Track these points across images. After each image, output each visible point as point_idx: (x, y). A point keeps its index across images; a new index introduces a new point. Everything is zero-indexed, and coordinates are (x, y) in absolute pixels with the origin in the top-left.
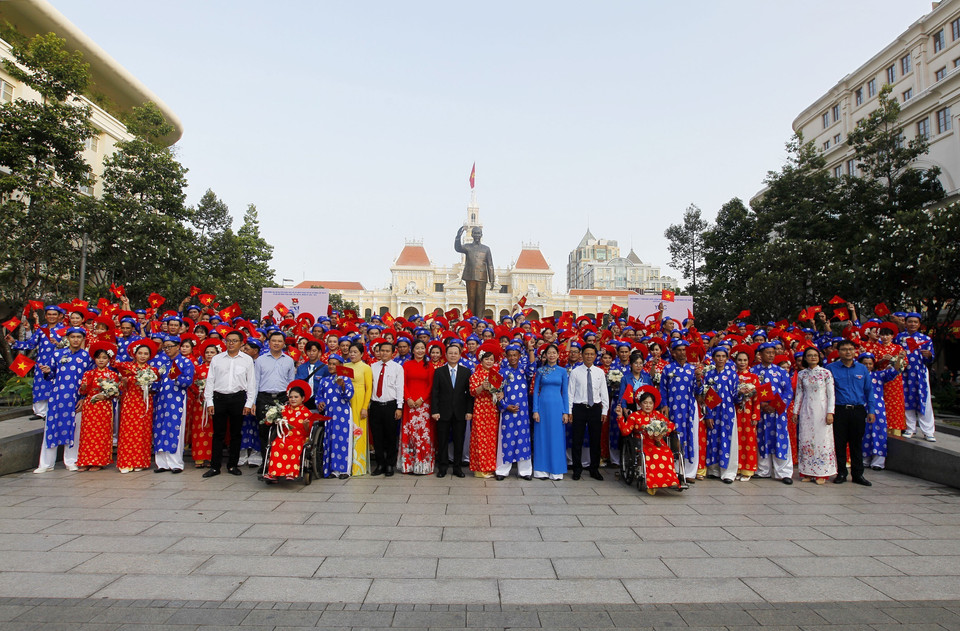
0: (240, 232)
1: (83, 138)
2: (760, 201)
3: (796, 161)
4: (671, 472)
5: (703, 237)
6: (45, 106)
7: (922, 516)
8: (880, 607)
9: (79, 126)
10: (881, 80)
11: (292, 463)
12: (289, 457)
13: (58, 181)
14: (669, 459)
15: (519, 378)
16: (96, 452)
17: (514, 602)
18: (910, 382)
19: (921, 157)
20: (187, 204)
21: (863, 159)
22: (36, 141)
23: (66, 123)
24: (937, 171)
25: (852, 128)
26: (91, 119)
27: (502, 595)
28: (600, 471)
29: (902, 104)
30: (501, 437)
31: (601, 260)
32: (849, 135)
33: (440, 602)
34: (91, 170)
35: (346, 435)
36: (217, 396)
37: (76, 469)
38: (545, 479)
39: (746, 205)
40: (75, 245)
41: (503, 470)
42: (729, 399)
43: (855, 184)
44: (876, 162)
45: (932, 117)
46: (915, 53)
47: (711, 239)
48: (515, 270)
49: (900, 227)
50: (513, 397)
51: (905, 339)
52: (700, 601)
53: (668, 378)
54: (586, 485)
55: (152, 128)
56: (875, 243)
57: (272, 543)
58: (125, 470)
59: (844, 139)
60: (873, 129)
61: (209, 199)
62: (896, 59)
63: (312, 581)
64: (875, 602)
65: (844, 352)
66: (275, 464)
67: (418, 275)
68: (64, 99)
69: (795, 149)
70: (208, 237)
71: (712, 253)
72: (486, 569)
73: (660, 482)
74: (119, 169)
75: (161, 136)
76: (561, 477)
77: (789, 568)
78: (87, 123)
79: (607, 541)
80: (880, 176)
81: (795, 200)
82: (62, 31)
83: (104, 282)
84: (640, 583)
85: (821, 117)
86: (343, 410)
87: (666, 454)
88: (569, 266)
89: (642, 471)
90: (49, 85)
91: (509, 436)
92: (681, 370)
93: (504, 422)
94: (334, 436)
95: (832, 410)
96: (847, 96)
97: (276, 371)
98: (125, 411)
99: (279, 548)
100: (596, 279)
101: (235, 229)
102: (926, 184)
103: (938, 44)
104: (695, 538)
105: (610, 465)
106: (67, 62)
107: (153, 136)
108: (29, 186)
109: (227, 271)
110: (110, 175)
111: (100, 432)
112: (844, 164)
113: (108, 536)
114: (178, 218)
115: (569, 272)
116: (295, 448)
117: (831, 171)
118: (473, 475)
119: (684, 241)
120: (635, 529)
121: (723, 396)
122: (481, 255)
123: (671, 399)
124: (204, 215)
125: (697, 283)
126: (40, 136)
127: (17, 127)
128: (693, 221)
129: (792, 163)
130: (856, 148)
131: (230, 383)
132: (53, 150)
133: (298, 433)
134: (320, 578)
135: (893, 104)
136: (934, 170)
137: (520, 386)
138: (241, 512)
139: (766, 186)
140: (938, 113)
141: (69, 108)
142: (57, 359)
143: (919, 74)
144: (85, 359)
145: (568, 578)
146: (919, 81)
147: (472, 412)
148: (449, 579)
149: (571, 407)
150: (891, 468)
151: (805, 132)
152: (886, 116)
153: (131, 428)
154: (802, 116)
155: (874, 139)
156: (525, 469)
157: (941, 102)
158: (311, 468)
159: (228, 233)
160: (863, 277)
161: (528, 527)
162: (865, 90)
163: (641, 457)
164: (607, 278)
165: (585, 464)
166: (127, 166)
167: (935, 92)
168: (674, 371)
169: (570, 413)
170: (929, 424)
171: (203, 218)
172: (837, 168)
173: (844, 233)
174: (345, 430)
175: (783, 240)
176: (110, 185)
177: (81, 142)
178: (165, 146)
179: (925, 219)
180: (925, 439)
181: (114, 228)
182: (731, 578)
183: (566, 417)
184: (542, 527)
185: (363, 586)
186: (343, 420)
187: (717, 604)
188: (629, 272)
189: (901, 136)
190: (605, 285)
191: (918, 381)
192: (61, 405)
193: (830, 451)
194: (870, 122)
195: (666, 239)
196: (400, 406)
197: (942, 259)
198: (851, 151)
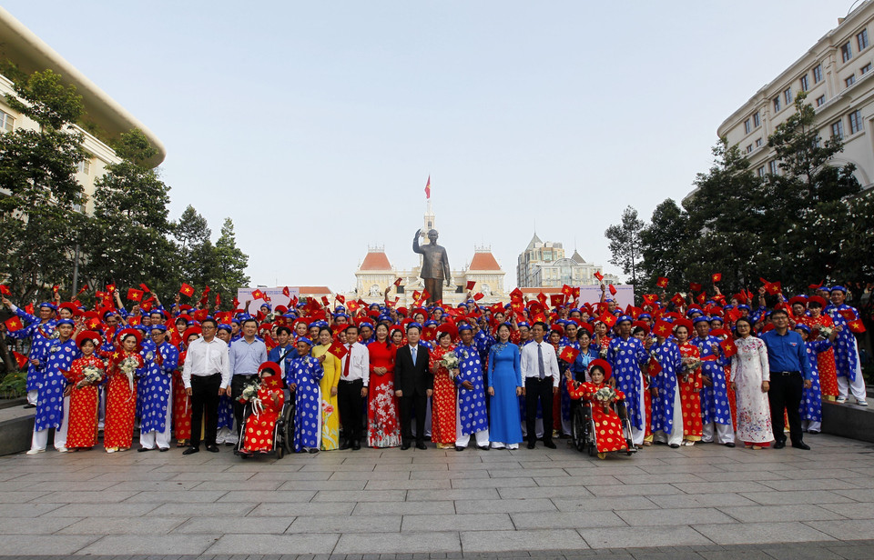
0: (218, 244)
1: (76, 162)
2: (692, 200)
3: (722, 163)
4: (620, 437)
5: (642, 235)
6: (43, 134)
7: (858, 470)
8: (825, 546)
9: (72, 151)
10: (796, 88)
11: (265, 437)
12: (263, 432)
13: (53, 200)
14: (617, 426)
15: (473, 355)
16: (81, 434)
17: (475, 550)
18: (840, 351)
19: (837, 155)
20: (170, 219)
21: (783, 159)
22: (34, 166)
23: (61, 149)
24: (852, 167)
25: (771, 132)
26: (83, 145)
27: (463, 545)
28: (554, 441)
29: (817, 109)
30: (459, 410)
31: (547, 261)
32: (769, 138)
33: (404, 551)
34: (83, 190)
35: (316, 413)
36: (194, 378)
37: (66, 450)
38: (502, 448)
39: (679, 205)
40: (68, 256)
41: (462, 441)
42: (670, 369)
43: (778, 182)
44: (795, 161)
45: (845, 119)
46: (826, 63)
47: (647, 237)
48: (469, 271)
49: (821, 216)
50: (469, 373)
51: (832, 310)
52: (652, 545)
53: (614, 352)
54: (540, 453)
55: (138, 151)
56: (799, 233)
57: (246, 506)
58: (111, 450)
59: (765, 142)
60: (792, 131)
61: (190, 214)
62: (808, 68)
63: (283, 537)
64: (820, 542)
65: (777, 321)
66: (250, 440)
67: (381, 279)
68: (59, 127)
69: (721, 153)
70: (189, 248)
71: (649, 250)
72: (448, 523)
73: (610, 446)
74: (109, 189)
75: (146, 159)
76: (516, 446)
77: (736, 516)
78: (80, 149)
79: (562, 498)
80: (800, 173)
81: (723, 199)
82: (58, 68)
83: (94, 289)
84: (595, 531)
85: (742, 124)
86: (312, 389)
87: (614, 421)
88: (519, 267)
89: (593, 437)
90: (46, 115)
91: (466, 409)
92: (626, 344)
93: (461, 397)
94: (304, 414)
95: (767, 377)
96: (766, 104)
97: (251, 355)
98: (112, 394)
99: (253, 510)
100: (543, 278)
101: (214, 241)
102: (843, 180)
103: (845, 54)
104: (645, 493)
105: (562, 436)
106: (62, 95)
107: (139, 160)
108: (28, 205)
109: (206, 279)
110: (100, 195)
111: (85, 416)
112: (767, 165)
113: (93, 504)
114: (161, 232)
115: (519, 273)
116: (268, 424)
117: (755, 171)
118: (435, 447)
119: (623, 240)
120: (588, 488)
121: (665, 366)
122: (438, 254)
123: (617, 372)
124: (185, 229)
125: (637, 278)
126: (37, 161)
127: (17, 154)
128: (631, 221)
129: (719, 165)
130: (776, 149)
131: (207, 366)
132: (50, 173)
133: (271, 410)
134: (291, 534)
135: (808, 109)
136: (849, 166)
137: (474, 362)
138: (218, 482)
139: (696, 187)
140: (850, 116)
141: (64, 136)
142: (48, 349)
143: (830, 82)
144: (73, 348)
145: (526, 529)
146: (831, 88)
147: (433, 388)
148: (412, 532)
149: (523, 381)
150: (826, 431)
151: (729, 137)
152: (803, 120)
153: (117, 410)
154: (726, 123)
155: (793, 141)
156: (483, 439)
157: (852, 105)
158: (284, 443)
159: (207, 245)
160: (790, 263)
161: (487, 488)
162: (782, 98)
163: (591, 424)
164: (554, 277)
165: (539, 435)
166: (115, 186)
167: (846, 97)
168: (619, 345)
169: (524, 386)
170: (860, 390)
171: (184, 232)
172: (760, 168)
173: (770, 226)
174: (314, 408)
175: (714, 234)
176: (100, 203)
177: (74, 165)
178: (150, 168)
179: (844, 209)
180: (858, 404)
181: (104, 240)
182: (681, 525)
183: (519, 389)
184: (500, 488)
185: (331, 540)
186: (312, 398)
187: (669, 547)
188: (574, 271)
189: (817, 137)
190: (552, 283)
191: (847, 350)
192: (49, 391)
193: (766, 417)
194: (788, 125)
195: (606, 238)
196: (366, 384)
197: (862, 243)
198: (772, 152)
